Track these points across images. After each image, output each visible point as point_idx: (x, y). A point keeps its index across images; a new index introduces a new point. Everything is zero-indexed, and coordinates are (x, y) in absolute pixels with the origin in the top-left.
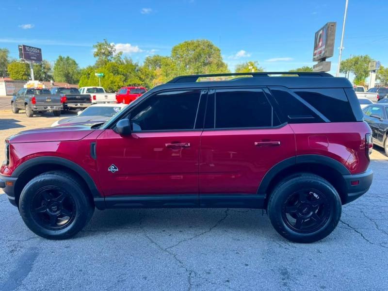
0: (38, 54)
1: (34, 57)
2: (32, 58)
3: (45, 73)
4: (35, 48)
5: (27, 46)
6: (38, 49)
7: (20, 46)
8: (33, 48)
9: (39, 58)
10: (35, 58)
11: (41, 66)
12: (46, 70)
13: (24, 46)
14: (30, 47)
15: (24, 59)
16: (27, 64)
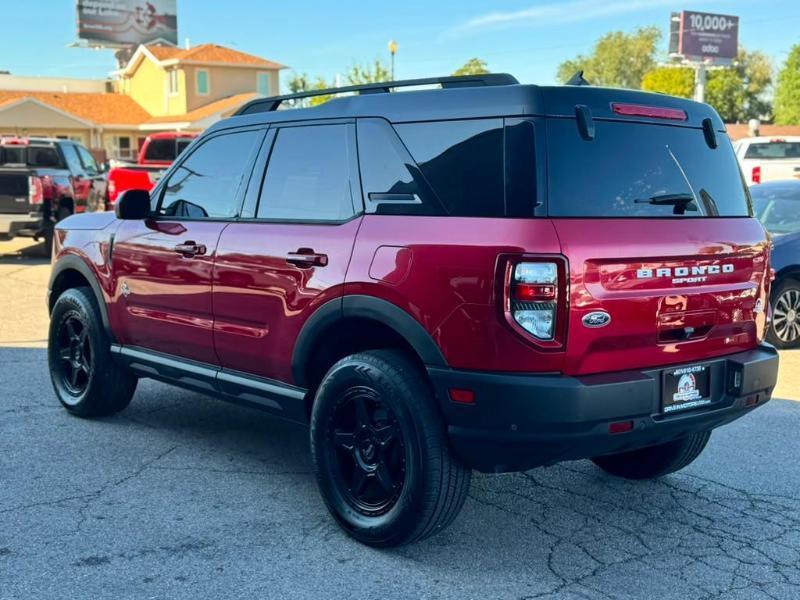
0: (728, 36)
1: (714, 44)
2: (706, 49)
3: (749, 95)
4: (719, 16)
5: (696, 14)
6: (728, 18)
7: (674, 15)
8: (712, 16)
9: (728, 48)
10: (715, 50)
11: (740, 72)
12: (753, 87)
13: (687, 15)
14: (704, 15)
15: (680, 55)
16: (690, 69)
